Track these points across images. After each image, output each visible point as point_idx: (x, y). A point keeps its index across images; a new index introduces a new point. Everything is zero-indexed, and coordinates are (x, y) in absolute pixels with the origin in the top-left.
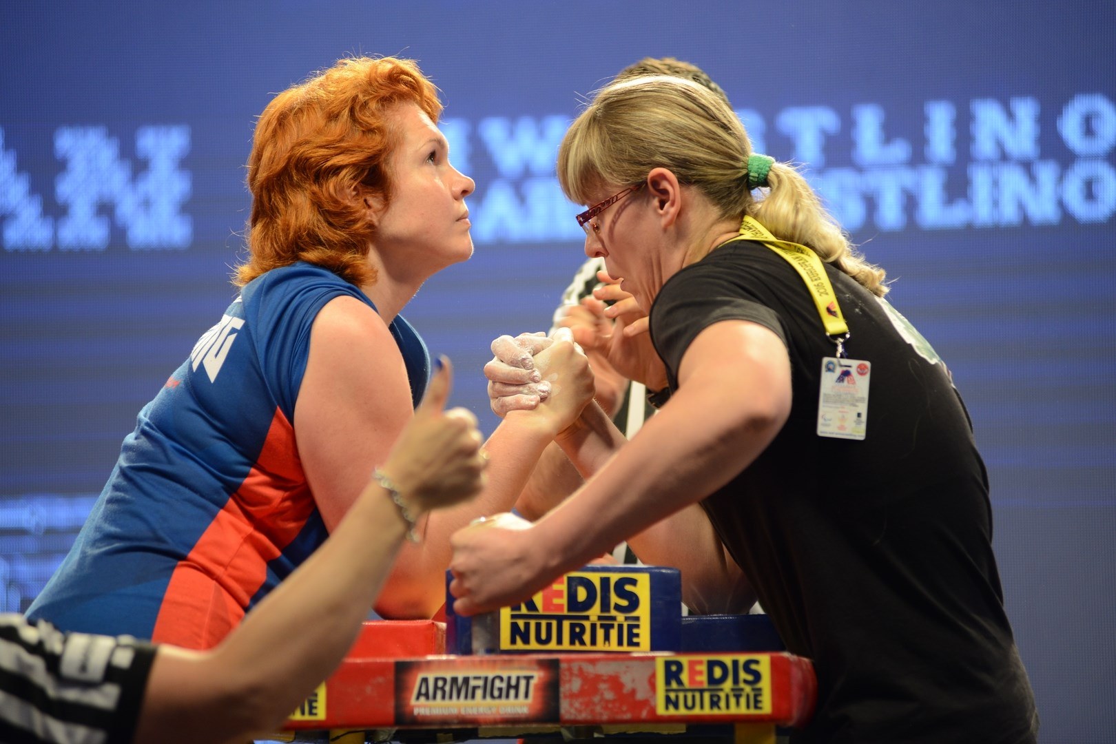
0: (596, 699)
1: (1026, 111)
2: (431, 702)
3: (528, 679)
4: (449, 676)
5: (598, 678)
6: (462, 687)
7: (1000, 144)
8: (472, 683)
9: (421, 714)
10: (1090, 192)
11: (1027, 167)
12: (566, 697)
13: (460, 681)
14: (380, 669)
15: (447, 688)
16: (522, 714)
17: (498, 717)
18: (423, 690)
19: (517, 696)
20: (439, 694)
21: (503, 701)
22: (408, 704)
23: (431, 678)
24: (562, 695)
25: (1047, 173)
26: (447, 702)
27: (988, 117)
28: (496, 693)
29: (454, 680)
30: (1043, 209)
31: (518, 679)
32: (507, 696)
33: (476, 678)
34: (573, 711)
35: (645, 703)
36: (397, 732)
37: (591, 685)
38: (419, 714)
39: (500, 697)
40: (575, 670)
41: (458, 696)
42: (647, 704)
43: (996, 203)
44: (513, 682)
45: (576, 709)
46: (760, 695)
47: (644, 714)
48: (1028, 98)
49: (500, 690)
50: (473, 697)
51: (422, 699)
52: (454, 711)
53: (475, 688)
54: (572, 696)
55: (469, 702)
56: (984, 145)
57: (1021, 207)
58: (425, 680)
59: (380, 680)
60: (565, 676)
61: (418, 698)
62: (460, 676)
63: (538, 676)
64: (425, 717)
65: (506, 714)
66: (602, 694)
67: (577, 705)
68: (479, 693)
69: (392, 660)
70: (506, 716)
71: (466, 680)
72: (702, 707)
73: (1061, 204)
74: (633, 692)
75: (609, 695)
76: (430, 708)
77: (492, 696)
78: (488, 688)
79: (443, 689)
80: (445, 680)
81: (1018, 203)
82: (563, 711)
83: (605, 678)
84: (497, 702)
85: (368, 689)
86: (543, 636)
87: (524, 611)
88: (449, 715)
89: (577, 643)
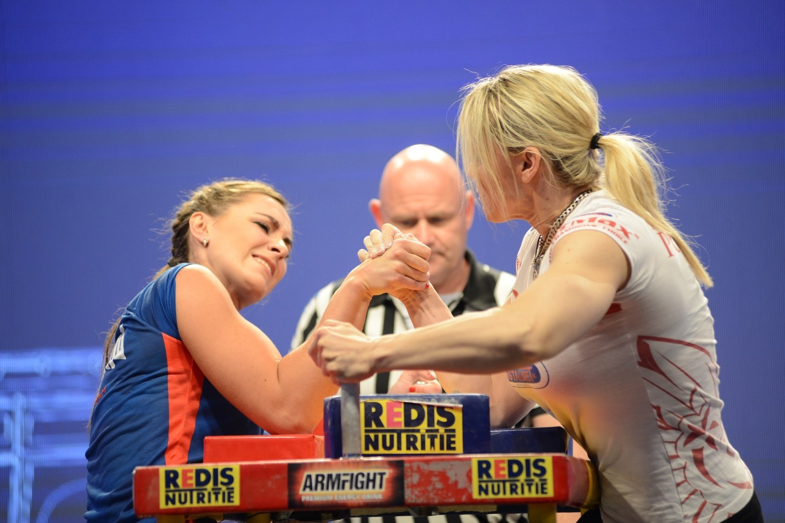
0: (430, 488)
2: (314, 492)
3: (382, 474)
4: (326, 473)
5: (431, 473)
6: (335, 482)
8: (343, 478)
9: (306, 500)
12: (408, 487)
14: (277, 469)
15: (325, 482)
16: (378, 499)
17: (361, 502)
18: (308, 484)
19: (374, 487)
20: (319, 486)
21: (365, 490)
22: (297, 494)
23: (313, 474)
24: (406, 486)
26: (325, 492)
28: (359, 485)
29: (330, 476)
31: (375, 475)
32: (367, 487)
33: (345, 475)
34: (414, 497)
35: (464, 490)
36: (293, 513)
37: (426, 478)
38: (305, 500)
39: (362, 487)
40: (415, 468)
41: (333, 488)
42: (466, 491)
44: (371, 477)
45: (416, 495)
46: (546, 484)
47: (464, 498)
49: (362, 482)
50: (343, 488)
51: (308, 490)
52: (330, 498)
53: (344, 482)
54: (413, 486)
55: (341, 491)
58: (309, 477)
59: (278, 477)
60: (408, 472)
61: (304, 489)
62: (334, 473)
63: (388, 472)
64: (309, 502)
65: (366, 499)
66: (434, 485)
67: (416, 492)
68: (347, 485)
69: (286, 462)
70: (366, 501)
71: (338, 476)
72: (505, 493)
74: (456, 483)
75: (439, 486)
76: (313, 496)
77: (357, 487)
78: (354, 481)
79: (322, 483)
80: (323, 476)
82: (406, 497)
83: (436, 473)
84: (360, 491)
85: (270, 484)
86: (388, 444)
87: (374, 427)
88: (326, 501)
89: (412, 448)
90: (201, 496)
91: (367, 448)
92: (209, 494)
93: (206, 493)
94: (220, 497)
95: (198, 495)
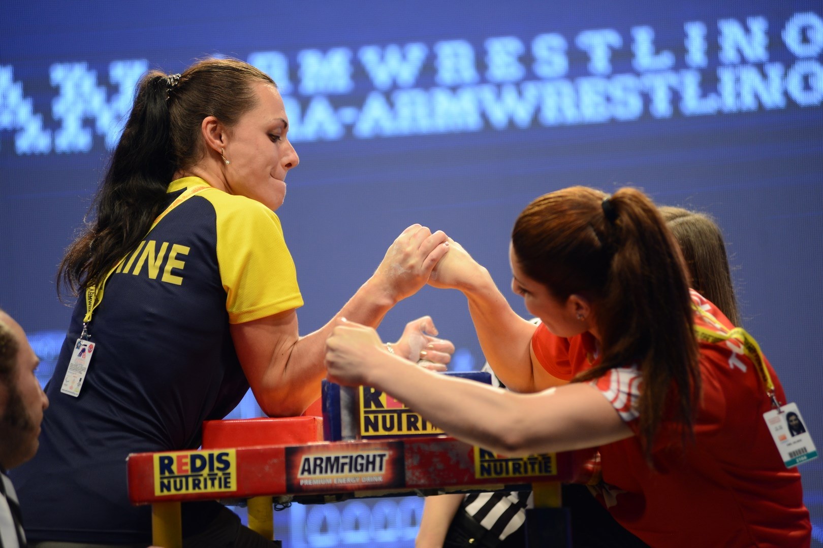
0: (431, 470)
1: (758, 26)
2: (312, 476)
3: (381, 456)
4: (324, 456)
5: (432, 455)
6: (334, 464)
7: (739, 51)
8: (342, 461)
9: (305, 484)
10: (807, 85)
11: (760, 67)
12: (409, 468)
13: (333, 460)
14: (275, 453)
15: (324, 465)
16: (378, 481)
17: (361, 484)
18: (306, 467)
19: (374, 469)
20: (318, 469)
21: (364, 473)
22: (296, 478)
23: (312, 458)
24: (406, 467)
25: (775, 71)
26: (324, 475)
27: (731, 31)
28: (359, 468)
29: (329, 459)
30: (773, 98)
31: (374, 456)
32: (367, 470)
33: (344, 457)
34: (414, 478)
35: (466, 471)
37: (427, 459)
38: (304, 484)
39: (362, 470)
40: (415, 449)
41: (332, 471)
42: (468, 471)
43: (738, 95)
44: (371, 459)
45: (417, 477)
46: (549, 462)
47: (466, 478)
48: (760, 17)
49: (362, 465)
50: (342, 471)
51: (306, 474)
52: (329, 482)
53: (343, 464)
54: (413, 468)
55: (340, 474)
56: (729, 53)
57: (757, 97)
58: (307, 460)
59: (275, 461)
60: (408, 453)
61: (302, 473)
62: (333, 456)
63: (388, 454)
64: (308, 486)
65: (366, 482)
66: (435, 465)
67: (417, 474)
68: (347, 468)
69: (283, 446)
70: (366, 484)
71: (337, 459)
72: (507, 472)
73: (786, 94)
74: (457, 463)
75: (440, 466)
76: (312, 479)
77: (356, 470)
78: (353, 464)
79: (320, 466)
80: (321, 459)
81: (755, 93)
82: (407, 479)
83: (437, 454)
84: (360, 474)
85: (267, 468)
86: (388, 425)
87: (373, 408)
88: (325, 484)
89: (412, 429)
90: (197, 482)
91: (367, 430)
92: (205, 480)
93: (202, 479)
94: (216, 482)
95: (194, 481)
